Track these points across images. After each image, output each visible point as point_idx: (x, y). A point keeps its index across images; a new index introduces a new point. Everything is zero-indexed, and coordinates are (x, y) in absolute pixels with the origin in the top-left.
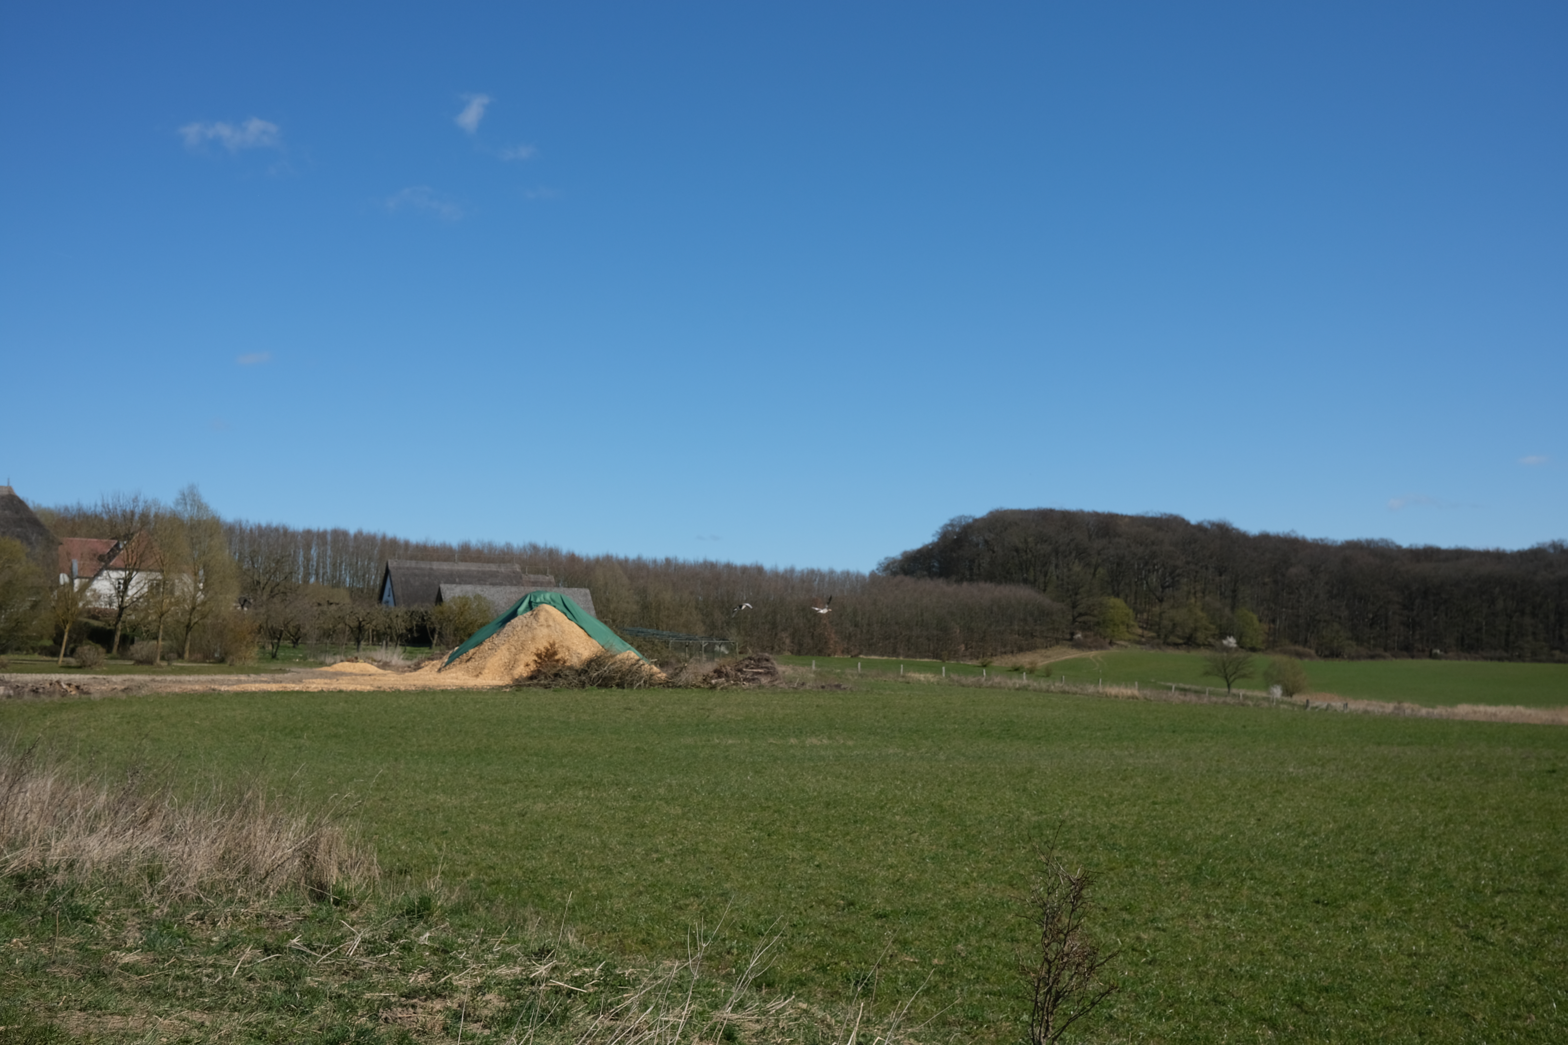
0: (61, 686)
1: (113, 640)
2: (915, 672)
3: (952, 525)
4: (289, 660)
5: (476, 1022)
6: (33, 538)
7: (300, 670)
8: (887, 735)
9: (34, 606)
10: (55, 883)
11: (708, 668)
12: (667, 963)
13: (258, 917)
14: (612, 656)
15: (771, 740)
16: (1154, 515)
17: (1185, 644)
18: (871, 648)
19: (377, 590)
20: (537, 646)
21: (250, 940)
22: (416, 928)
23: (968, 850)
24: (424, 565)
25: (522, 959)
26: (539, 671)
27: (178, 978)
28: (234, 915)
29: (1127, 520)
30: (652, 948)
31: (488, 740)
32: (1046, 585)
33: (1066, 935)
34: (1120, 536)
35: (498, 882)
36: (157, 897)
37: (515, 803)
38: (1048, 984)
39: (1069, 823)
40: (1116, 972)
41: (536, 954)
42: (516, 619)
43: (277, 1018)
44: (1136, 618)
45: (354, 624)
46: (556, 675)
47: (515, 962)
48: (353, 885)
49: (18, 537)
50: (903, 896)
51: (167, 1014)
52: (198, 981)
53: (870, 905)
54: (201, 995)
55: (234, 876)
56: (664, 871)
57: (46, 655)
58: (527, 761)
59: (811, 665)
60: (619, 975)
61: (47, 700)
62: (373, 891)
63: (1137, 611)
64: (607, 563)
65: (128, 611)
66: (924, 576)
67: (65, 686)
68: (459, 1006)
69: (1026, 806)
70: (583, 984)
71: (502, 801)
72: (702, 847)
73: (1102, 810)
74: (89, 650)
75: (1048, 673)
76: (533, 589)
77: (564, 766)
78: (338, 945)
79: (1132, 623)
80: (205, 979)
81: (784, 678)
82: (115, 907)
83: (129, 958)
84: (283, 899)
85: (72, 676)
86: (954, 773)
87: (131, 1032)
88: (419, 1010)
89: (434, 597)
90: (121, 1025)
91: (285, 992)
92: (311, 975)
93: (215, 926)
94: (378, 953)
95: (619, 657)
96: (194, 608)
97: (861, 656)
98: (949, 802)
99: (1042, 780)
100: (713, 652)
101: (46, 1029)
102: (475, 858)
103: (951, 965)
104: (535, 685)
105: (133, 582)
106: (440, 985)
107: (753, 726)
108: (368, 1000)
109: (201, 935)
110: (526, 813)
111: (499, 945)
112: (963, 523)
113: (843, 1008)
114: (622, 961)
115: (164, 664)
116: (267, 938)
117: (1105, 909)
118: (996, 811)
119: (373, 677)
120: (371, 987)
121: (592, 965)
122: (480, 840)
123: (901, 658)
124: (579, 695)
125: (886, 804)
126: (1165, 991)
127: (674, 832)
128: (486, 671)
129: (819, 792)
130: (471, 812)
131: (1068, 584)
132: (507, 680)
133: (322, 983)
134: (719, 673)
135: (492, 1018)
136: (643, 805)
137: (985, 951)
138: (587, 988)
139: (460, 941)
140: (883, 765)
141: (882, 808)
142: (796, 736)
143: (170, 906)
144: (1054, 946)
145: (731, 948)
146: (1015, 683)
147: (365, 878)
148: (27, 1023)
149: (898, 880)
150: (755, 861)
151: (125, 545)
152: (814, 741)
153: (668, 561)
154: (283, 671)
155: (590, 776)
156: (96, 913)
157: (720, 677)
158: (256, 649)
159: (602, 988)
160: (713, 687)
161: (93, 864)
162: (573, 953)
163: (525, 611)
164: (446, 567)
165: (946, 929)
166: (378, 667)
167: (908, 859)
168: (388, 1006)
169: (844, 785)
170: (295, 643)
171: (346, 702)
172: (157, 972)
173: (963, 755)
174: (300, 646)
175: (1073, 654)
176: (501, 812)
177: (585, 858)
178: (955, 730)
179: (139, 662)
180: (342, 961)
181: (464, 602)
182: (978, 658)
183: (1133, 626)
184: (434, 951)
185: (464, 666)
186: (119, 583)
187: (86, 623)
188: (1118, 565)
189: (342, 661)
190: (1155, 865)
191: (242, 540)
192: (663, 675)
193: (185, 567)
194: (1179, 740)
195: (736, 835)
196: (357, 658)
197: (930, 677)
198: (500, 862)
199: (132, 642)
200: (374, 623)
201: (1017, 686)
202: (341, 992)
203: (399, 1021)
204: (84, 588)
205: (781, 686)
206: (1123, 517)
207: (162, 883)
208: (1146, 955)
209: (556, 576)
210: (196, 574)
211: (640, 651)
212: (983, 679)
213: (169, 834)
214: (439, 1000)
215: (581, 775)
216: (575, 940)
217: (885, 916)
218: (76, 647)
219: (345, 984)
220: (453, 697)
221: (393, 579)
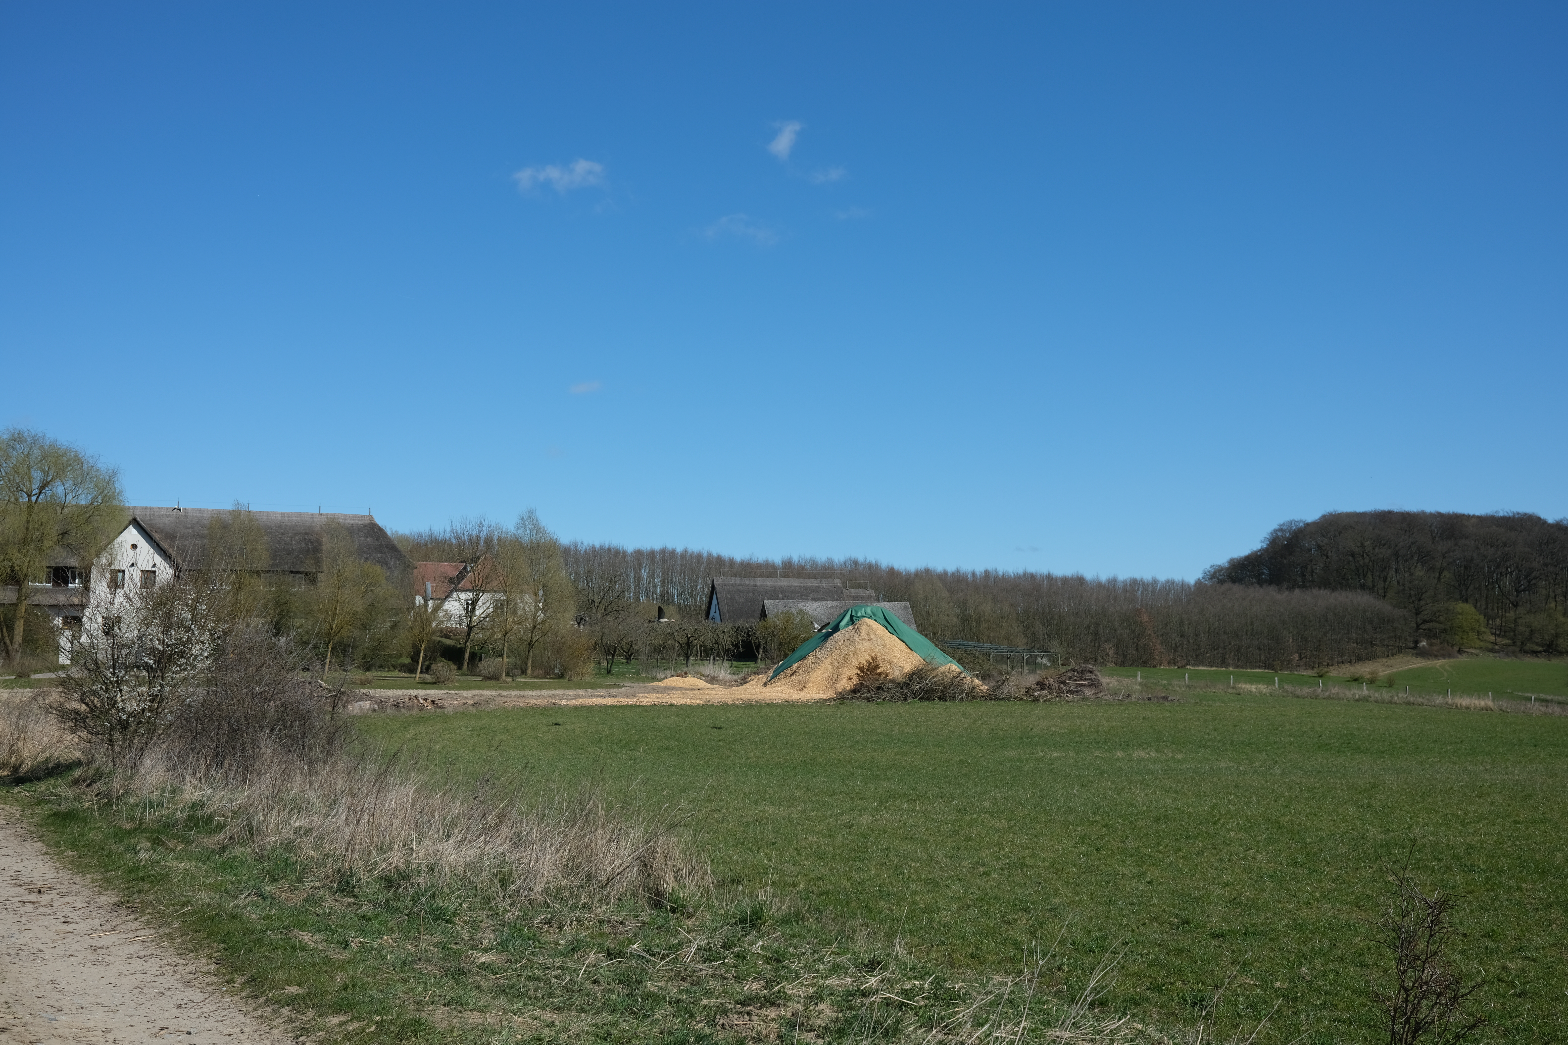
0: (418, 700)
1: (464, 658)
2: (1246, 683)
3: (1281, 530)
4: (622, 675)
5: (809, 1031)
6: (392, 563)
7: (633, 685)
8: (1218, 747)
9: (395, 626)
10: (418, 885)
11: (1031, 680)
12: (997, 979)
13: (601, 922)
14: (934, 669)
15: (1097, 753)
16: (1506, 514)
17: (1544, 651)
18: (1199, 660)
19: (704, 607)
20: (859, 660)
21: (594, 945)
22: (749, 937)
23: (1310, 869)
24: (748, 582)
25: (852, 970)
26: (862, 684)
27: (529, 978)
28: (578, 920)
29: (1474, 520)
30: (981, 963)
31: (813, 753)
32: (1385, 590)
33: (1424, 962)
34: (1467, 538)
35: (826, 893)
36: (508, 901)
37: (842, 814)
38: (1406, 1014)
39: (1419, 842)
40: (1480, 1003)
41: (866, 966)
42: (838, 633)
43: (621, 1020)
44: (1488, 624)
45: (683, 640)
46: (878, 688)
47: (846, 973)
48: (687, 894)
49: (379, 562)
50: (1240, 915)
51: (519, 1012)
52: (548, 982)
53: (1206, 923)
54: (551, 995)
55: (576, 883)
56: (992, 886)
57: (405, 672)
58: (853, 774)
59: (1136, 676)
60: (950, 989)
61: (407, 714)
62: (708, 900)
63: (1488, 617)
64: (925, 576)
65: (475, 630)
66: (1252, 584)
67: (422, 701)
68: (793, 1015)
69: (1372, 824)
70: (914, 997)
71: (829, 812)
72: (1029, 861)
73: (1457, 828)
74: (442, 667)
75: (1390, 683)
76: (853, 603)
77: (889, 779)
78: (677, 951)
79: (1483, 629)
80: (554, 980)
81: (1108, 690)
82: (471, 910)
83: (485, 958)
84: (623, 906)
85: (428, 692)
86: (1291, 788)
87: (489, 1028)
88: (755, 1018)
89: (759, 612)
90: (480, 1021)
91: (627, 995)
92: (651, 980)
93: (561, 930)
94: (714, 960)
95: (941, 670)
96: (535, 627)
97: (1188, 667)
98: (1287, 818)
99: (1388, 796)
100: (1035, 663)
101: (415, 1021)
102: (804, 869)
103: (1295, 989)
104: (858, 698)
105: (480, 603)
106: (773, 994)
107: (1078, 739)
108: (706, 1006)
109: (550, 938)
110: (853, 825)
111: (830, 956)
112: (1294, 528)
113: (1180, 1030)
114: (952, 974)
115: (509, 679)
116: (610, 944)
117: (1465, 935)
118: (1339, 828)
119: (701, 691)
120: (708, 994)
121: (922, 978)
122: (808, 851)
123: (1231, 669)
124: (902, 708)
125: (1219, 819)
126: (1539, 1027)
127: (1000, 845)
128: (810, 684)
129: (1148, 807)
130: (799, 824)
131: (1410, 589)
132: (831, 694)
133: (661, 988)
134: (1041, 685)
135: (826, 1028)
136: (968, 818)
137: (1331, 976)
138: (917, 1002)
139: (791, 950)
140: (1215, 779)
141: (1215, 823)
142: (1123, 749)
143: (520, 910)
144: (1410, 973)
145: (1062, 964)
146: (1354, 694)
147: (699, 887)
148: (399, 1015)
149: (1235, 899)
150: (1083, 876)
151: (472, 568)
152: (1142, 754)
153: (987, 573)
154: (619, 686)
155: (914, 789)
156: (455, 914)
157: (1042, 689)
158: (592, 665)
159: (932, 1002)
160: (1036, 700)
161: (450, 867)
162: (902, 965)
163: (847, 625)
164: (769, 583)
165: (1289, 951)
166: (707, 682)
167: (1245, 876)
168: (725, 1012)
169: (1175, 799)
170: (628, 658)
171: (677, 715)
172: (510, 972)
173: (1301, 768)
174: (633, 661)
175: (1419, 663)
176: (828, 824)
177: (912, 871)
178: (1291, 743)
179: (487, 678)
180: (680, 967)
181: (788, 616)
182: (1313, 668)
183: (1484, 632)
184: (768, 960)
185: (788, 680)
186: (468, 604)
187: (439, 641)
188: (1466, 568)
189: (672, 676)
190: (1519, 889)
191: (577, 562)
192: (985, 688)
193: (526, 587)
194: (1542, 755)
195: (1063, 849)
196: (686, 673)
197: (1263, 688)
198: (828, 873)
199: (480, 660)
200: (702, 638)
201: (1357, 696)
202: (680, 997)
203: (735, 1027)
204: (437, 609)
205: (1105, 698)
206: (1468, 517)
207: (512, 887)
208: (1515, 987)
209: (876, 590)
210: (536, 594)
211: (961, 664)
212: (1320, 690)
213: (518, 841)
214: (773, 1008)
215: (905, 787)
216: (904, 952)
217: (1222, 935)
218: (431, 664)
219: (683, 990)
220: (779, 710)
221: (719, 596)
